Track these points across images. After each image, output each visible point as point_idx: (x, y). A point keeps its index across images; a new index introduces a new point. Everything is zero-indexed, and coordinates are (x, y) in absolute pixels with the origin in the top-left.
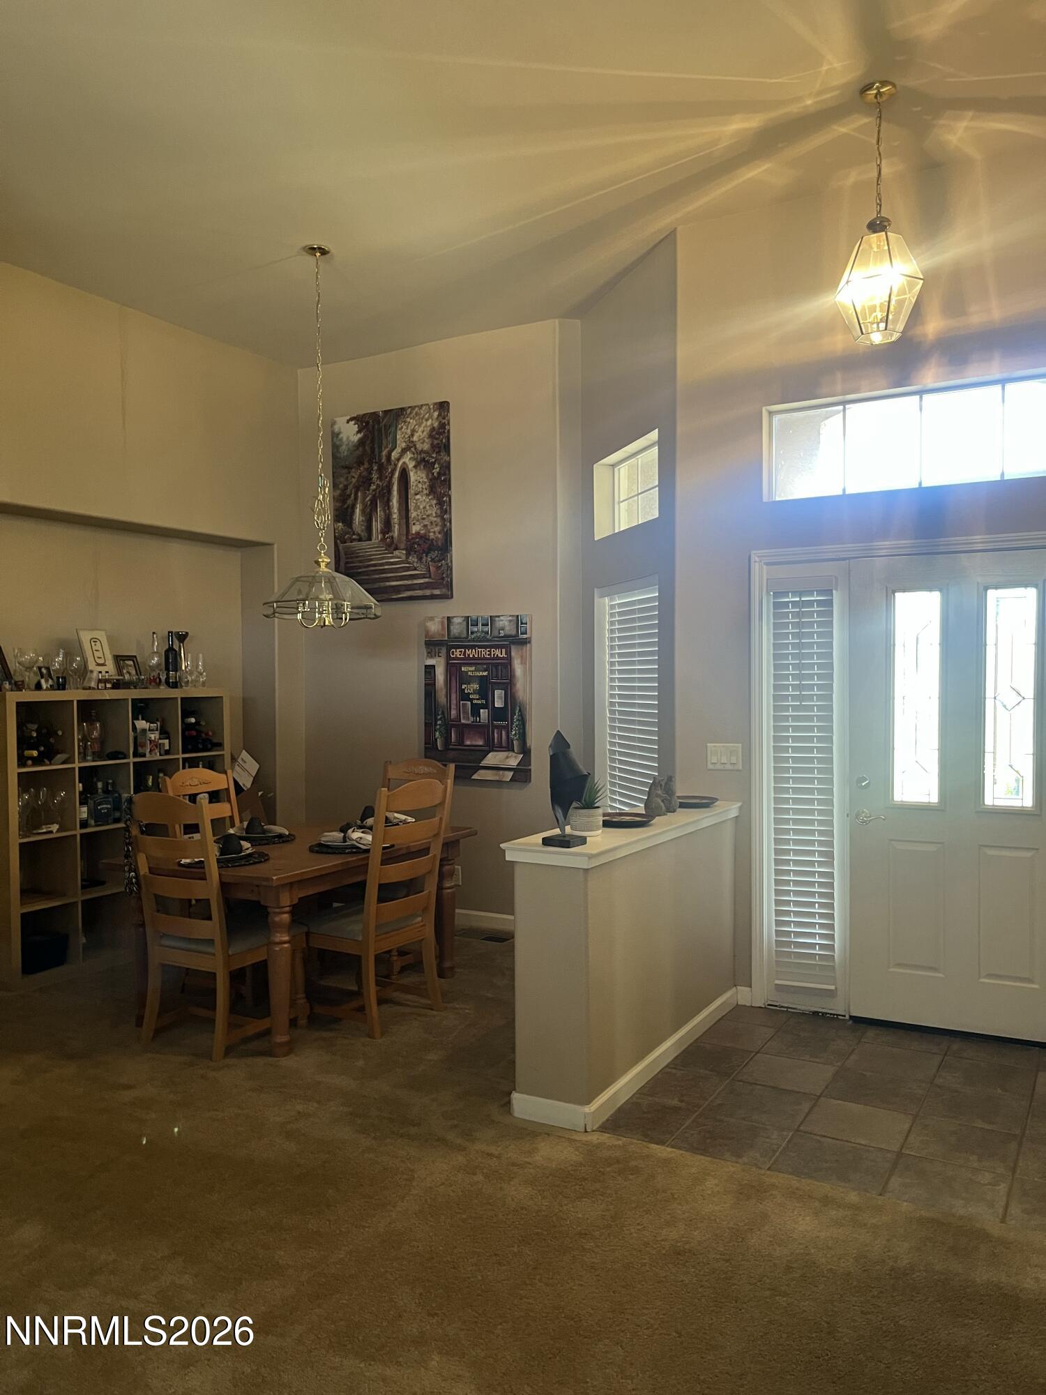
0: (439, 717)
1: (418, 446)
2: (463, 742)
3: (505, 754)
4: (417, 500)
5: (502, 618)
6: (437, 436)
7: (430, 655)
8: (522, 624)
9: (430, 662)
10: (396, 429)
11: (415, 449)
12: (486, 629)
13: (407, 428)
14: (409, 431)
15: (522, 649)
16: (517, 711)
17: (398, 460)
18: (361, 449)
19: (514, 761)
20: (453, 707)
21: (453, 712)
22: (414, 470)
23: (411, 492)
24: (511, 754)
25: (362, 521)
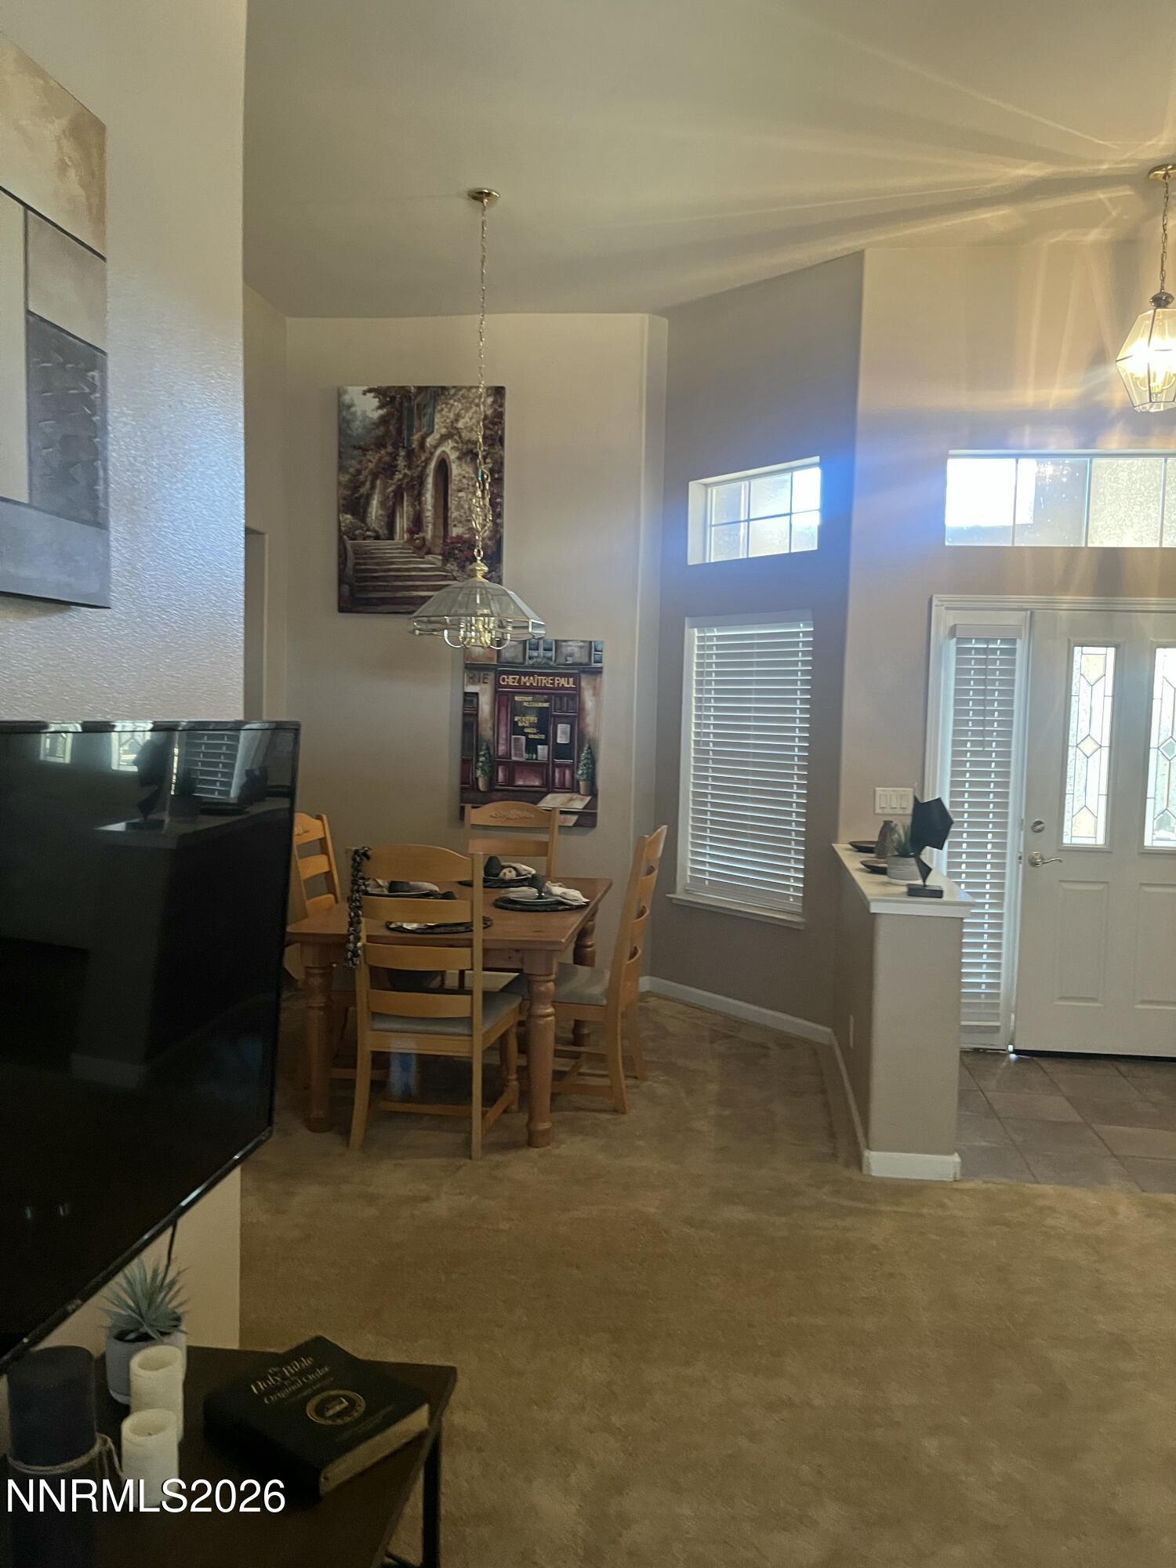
0: (482, 753)
1: (463, 435)
2: (513, 780)
3: (568, 795)
4: (460, 498)
5: (570, 643)
6: (491, 426)
7: (473, 681)
8: (596, 651)
9: (470, 689)
10: (434, 410)
11: (460, 437)
12: (549, 654)
13: (449, 411)
14: (452, 415)
15: (595, 680)
16: (585, 749)
17: (436, 447)
18: (382, 429)
19: (579, 804)
20: (501, 741)
21: (502, 749)
22: (457, 462)
23: (452, 487)
24: (575, 796)
25: (382, 515)
